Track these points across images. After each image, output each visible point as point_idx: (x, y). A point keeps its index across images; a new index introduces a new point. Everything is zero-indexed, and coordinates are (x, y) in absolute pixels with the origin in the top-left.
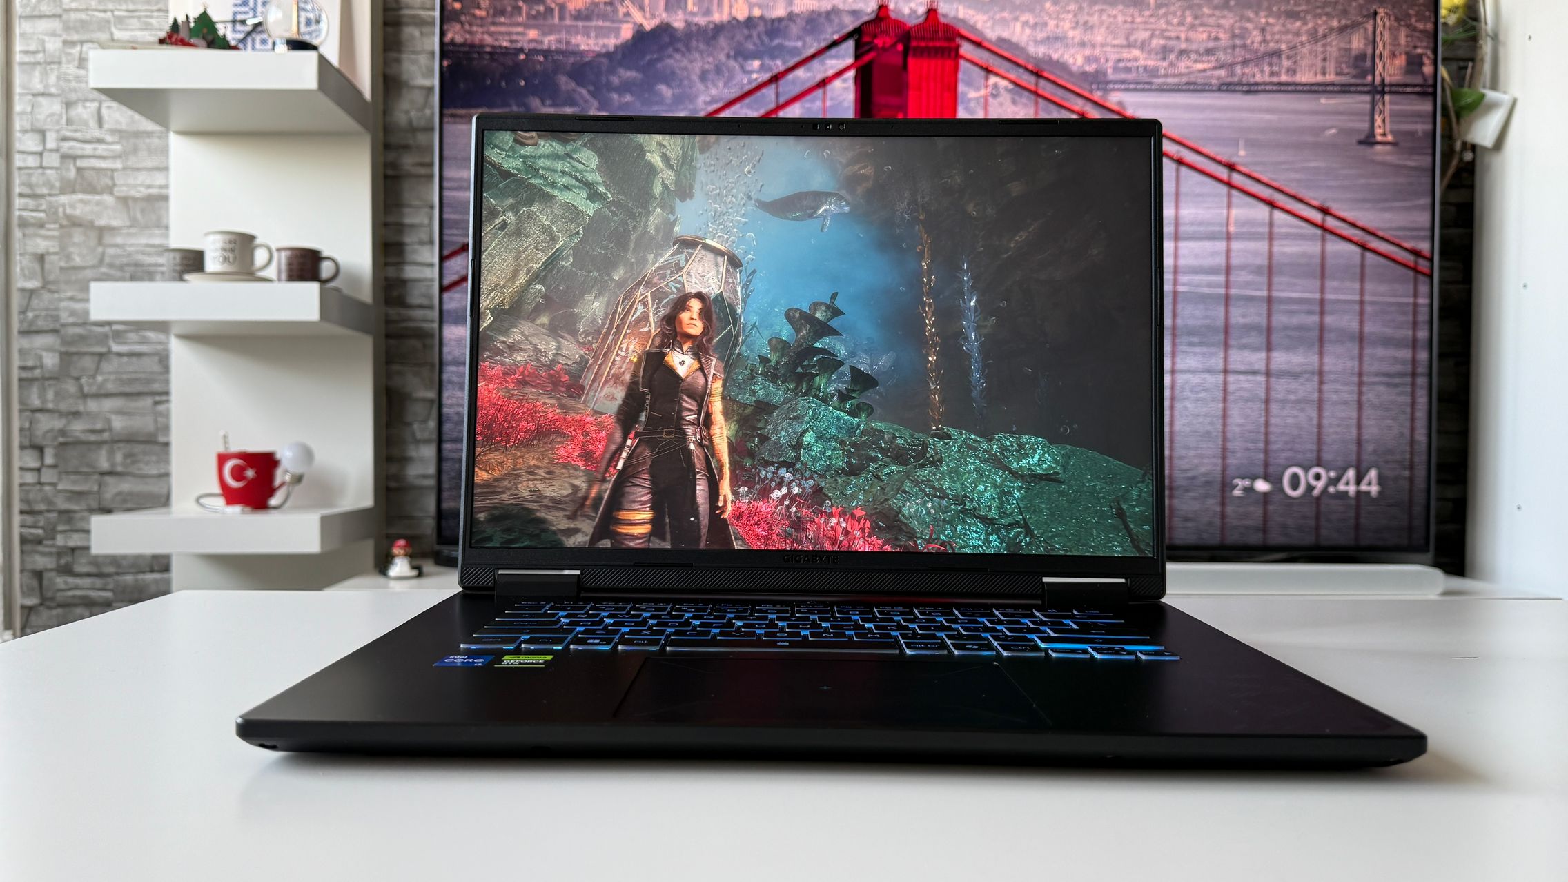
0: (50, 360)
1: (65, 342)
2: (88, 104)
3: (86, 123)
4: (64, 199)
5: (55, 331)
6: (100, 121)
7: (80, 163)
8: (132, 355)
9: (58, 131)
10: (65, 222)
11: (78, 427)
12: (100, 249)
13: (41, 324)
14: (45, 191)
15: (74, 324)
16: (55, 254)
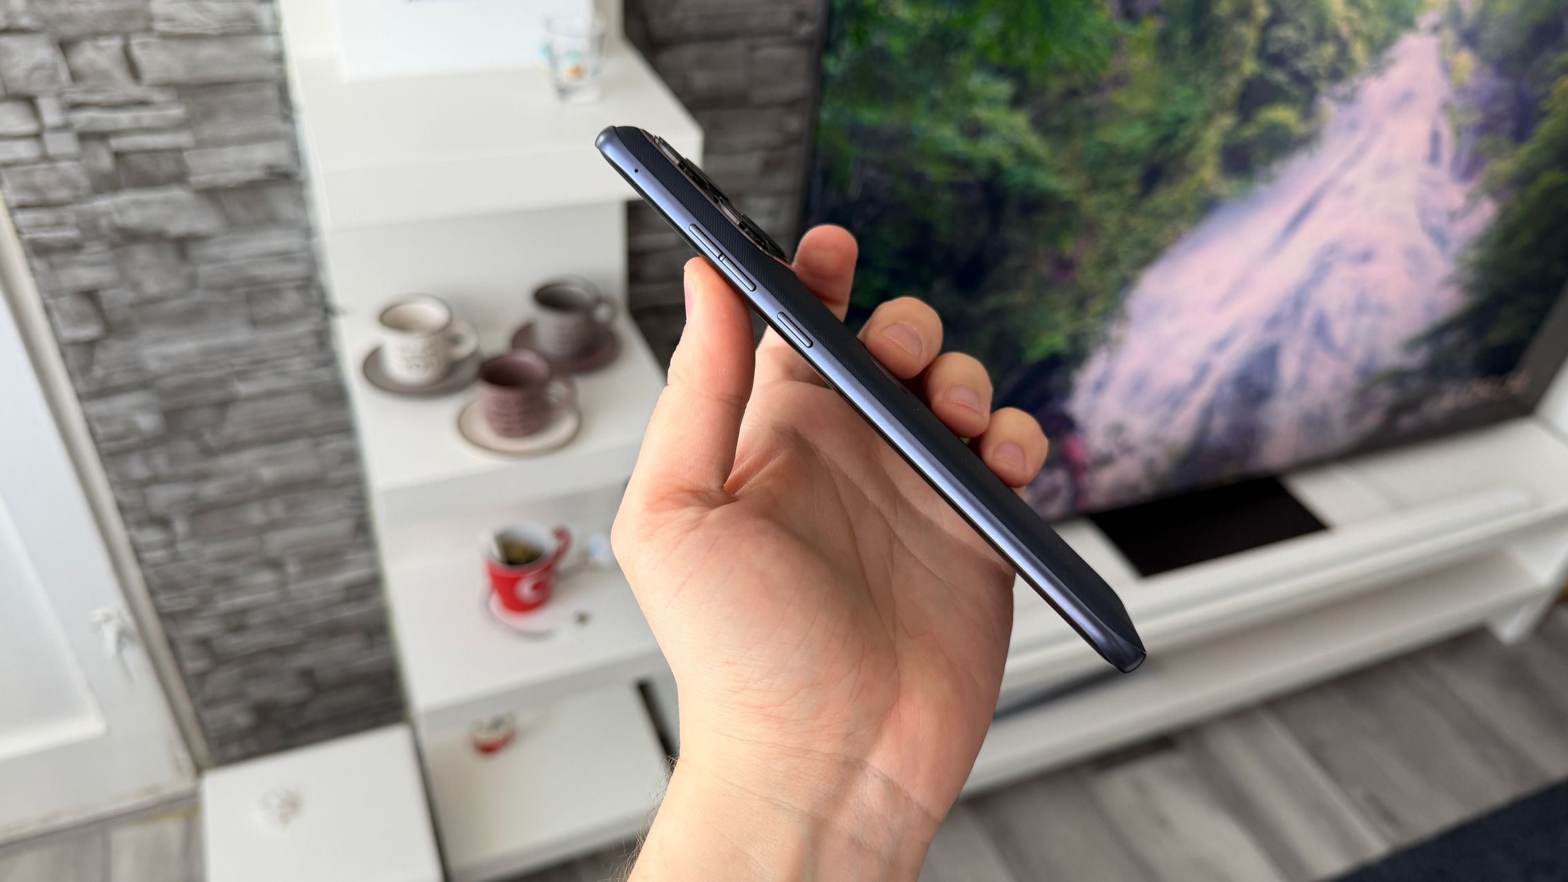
0: (147, 422)
1: (164, 394)
2: (103, 43)
3: (104, 76)
4: (102, 203)
5: (145, 384)
6: (133, 70)
7: (117, 143)
8: (270, 395)
9: (59, 95)
10: (115, 238)
12: (186, 270)
13: (119, 379)
14: (62, 194)
16: (114, 286)
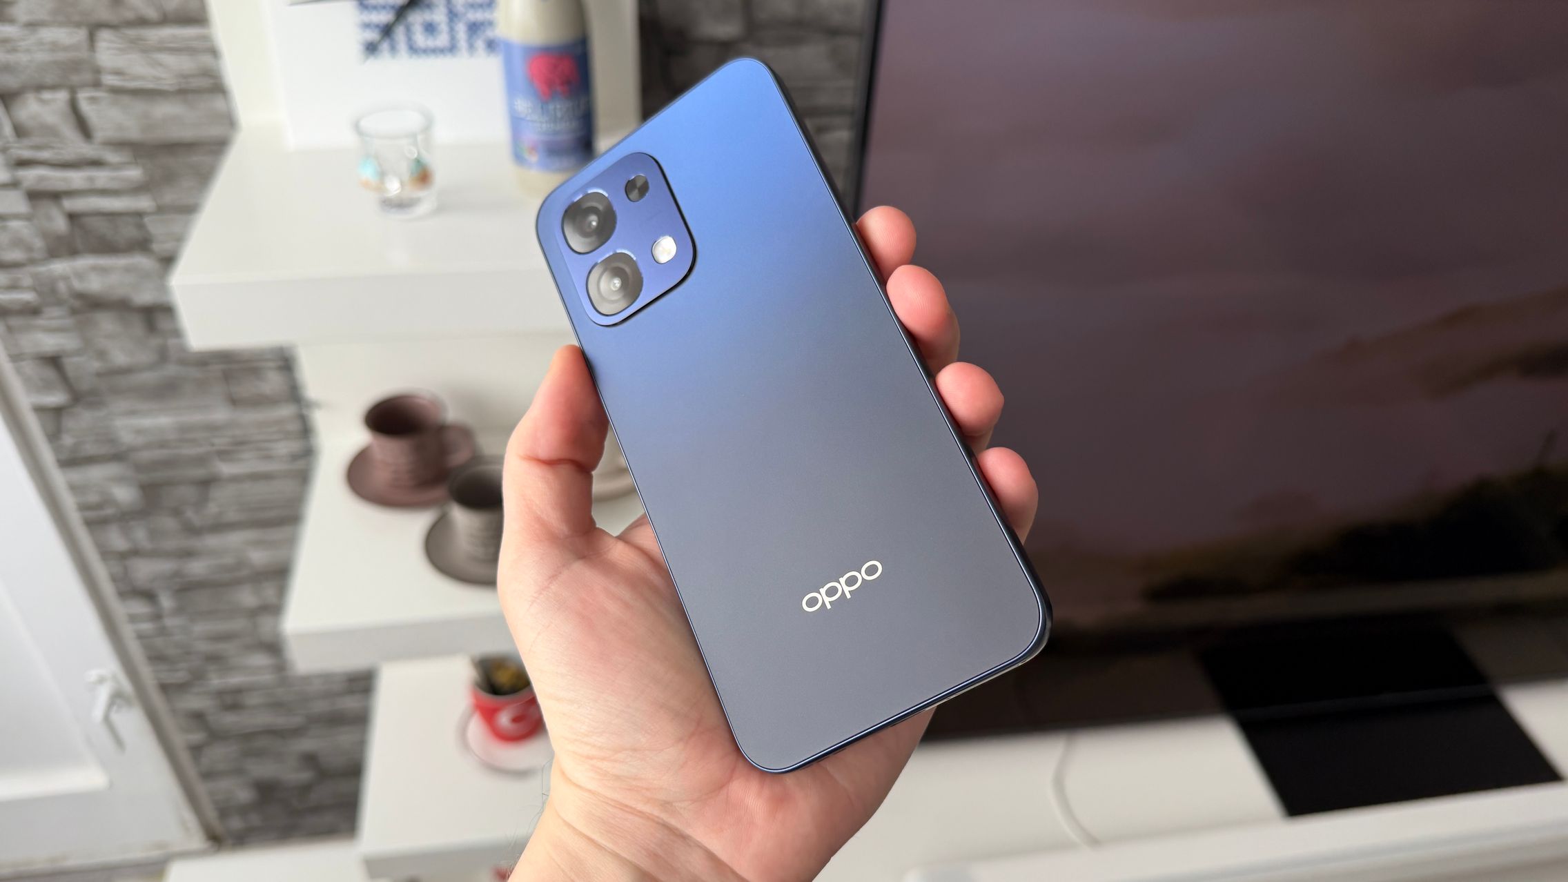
0: (125, 494)
1: (139, 468)
2: (47, 95)
3: (51, 131)
4: (59, 267)
5: (118, 457)
6: (83, 127)
7: (70, 204)
10: (77, 304)
11: (197, 568)
13: (90, 449)
14: (16, 255)
15: (148, 446)
16: (78, 353)
